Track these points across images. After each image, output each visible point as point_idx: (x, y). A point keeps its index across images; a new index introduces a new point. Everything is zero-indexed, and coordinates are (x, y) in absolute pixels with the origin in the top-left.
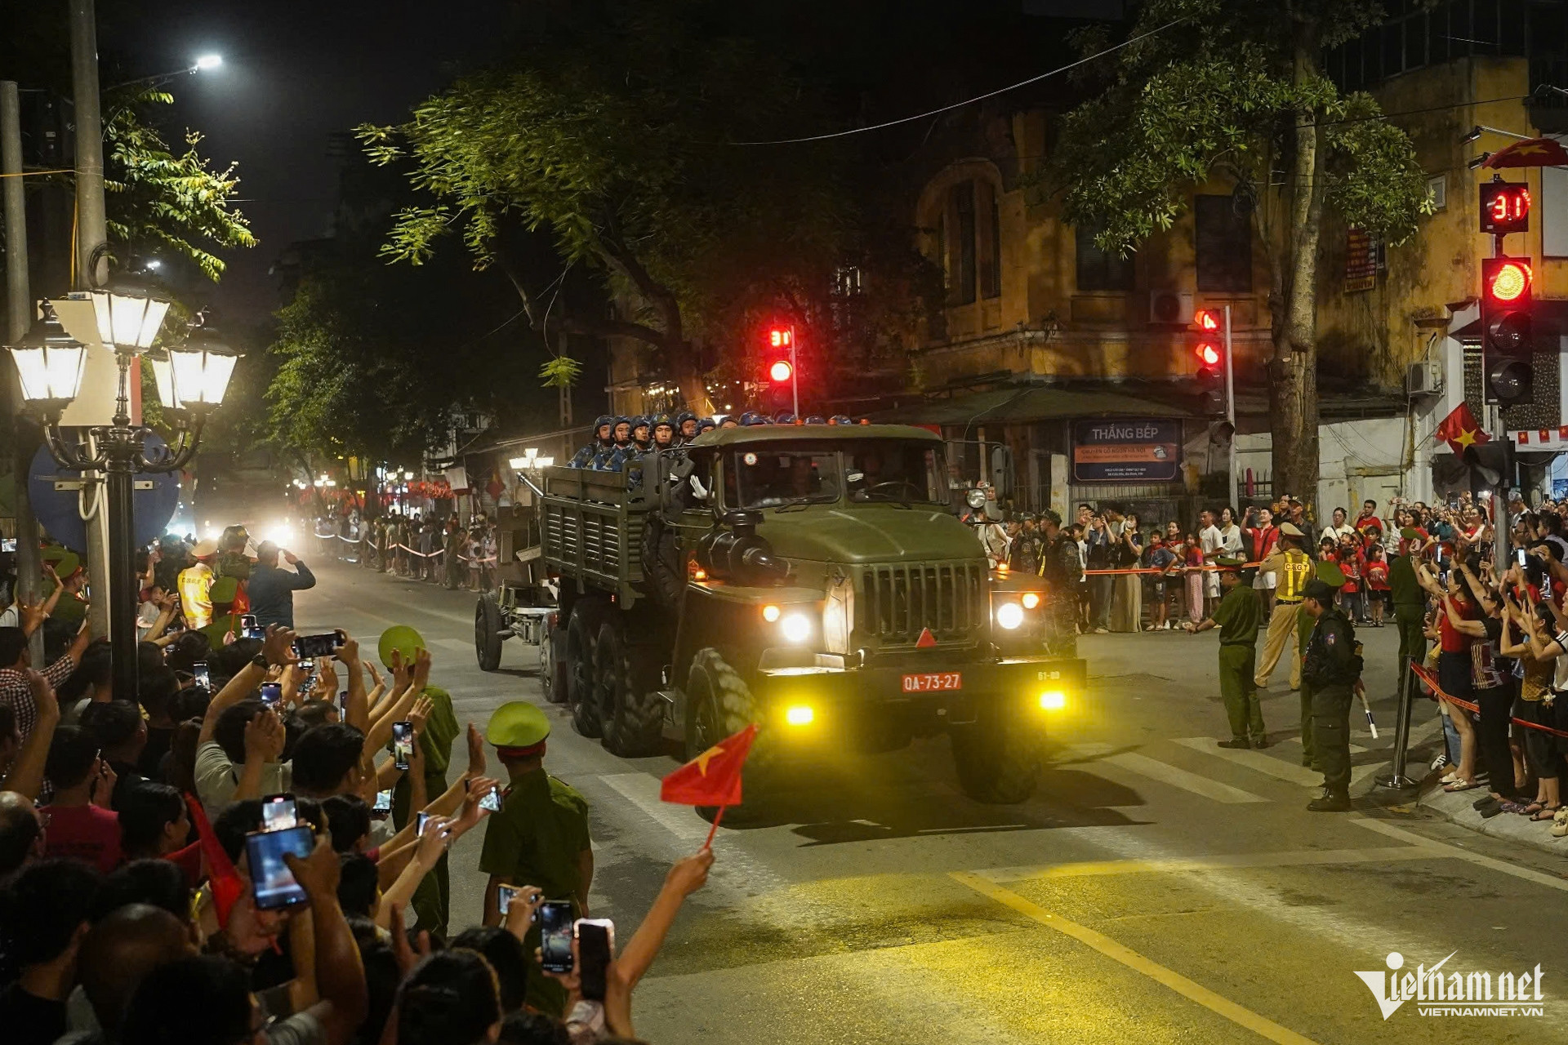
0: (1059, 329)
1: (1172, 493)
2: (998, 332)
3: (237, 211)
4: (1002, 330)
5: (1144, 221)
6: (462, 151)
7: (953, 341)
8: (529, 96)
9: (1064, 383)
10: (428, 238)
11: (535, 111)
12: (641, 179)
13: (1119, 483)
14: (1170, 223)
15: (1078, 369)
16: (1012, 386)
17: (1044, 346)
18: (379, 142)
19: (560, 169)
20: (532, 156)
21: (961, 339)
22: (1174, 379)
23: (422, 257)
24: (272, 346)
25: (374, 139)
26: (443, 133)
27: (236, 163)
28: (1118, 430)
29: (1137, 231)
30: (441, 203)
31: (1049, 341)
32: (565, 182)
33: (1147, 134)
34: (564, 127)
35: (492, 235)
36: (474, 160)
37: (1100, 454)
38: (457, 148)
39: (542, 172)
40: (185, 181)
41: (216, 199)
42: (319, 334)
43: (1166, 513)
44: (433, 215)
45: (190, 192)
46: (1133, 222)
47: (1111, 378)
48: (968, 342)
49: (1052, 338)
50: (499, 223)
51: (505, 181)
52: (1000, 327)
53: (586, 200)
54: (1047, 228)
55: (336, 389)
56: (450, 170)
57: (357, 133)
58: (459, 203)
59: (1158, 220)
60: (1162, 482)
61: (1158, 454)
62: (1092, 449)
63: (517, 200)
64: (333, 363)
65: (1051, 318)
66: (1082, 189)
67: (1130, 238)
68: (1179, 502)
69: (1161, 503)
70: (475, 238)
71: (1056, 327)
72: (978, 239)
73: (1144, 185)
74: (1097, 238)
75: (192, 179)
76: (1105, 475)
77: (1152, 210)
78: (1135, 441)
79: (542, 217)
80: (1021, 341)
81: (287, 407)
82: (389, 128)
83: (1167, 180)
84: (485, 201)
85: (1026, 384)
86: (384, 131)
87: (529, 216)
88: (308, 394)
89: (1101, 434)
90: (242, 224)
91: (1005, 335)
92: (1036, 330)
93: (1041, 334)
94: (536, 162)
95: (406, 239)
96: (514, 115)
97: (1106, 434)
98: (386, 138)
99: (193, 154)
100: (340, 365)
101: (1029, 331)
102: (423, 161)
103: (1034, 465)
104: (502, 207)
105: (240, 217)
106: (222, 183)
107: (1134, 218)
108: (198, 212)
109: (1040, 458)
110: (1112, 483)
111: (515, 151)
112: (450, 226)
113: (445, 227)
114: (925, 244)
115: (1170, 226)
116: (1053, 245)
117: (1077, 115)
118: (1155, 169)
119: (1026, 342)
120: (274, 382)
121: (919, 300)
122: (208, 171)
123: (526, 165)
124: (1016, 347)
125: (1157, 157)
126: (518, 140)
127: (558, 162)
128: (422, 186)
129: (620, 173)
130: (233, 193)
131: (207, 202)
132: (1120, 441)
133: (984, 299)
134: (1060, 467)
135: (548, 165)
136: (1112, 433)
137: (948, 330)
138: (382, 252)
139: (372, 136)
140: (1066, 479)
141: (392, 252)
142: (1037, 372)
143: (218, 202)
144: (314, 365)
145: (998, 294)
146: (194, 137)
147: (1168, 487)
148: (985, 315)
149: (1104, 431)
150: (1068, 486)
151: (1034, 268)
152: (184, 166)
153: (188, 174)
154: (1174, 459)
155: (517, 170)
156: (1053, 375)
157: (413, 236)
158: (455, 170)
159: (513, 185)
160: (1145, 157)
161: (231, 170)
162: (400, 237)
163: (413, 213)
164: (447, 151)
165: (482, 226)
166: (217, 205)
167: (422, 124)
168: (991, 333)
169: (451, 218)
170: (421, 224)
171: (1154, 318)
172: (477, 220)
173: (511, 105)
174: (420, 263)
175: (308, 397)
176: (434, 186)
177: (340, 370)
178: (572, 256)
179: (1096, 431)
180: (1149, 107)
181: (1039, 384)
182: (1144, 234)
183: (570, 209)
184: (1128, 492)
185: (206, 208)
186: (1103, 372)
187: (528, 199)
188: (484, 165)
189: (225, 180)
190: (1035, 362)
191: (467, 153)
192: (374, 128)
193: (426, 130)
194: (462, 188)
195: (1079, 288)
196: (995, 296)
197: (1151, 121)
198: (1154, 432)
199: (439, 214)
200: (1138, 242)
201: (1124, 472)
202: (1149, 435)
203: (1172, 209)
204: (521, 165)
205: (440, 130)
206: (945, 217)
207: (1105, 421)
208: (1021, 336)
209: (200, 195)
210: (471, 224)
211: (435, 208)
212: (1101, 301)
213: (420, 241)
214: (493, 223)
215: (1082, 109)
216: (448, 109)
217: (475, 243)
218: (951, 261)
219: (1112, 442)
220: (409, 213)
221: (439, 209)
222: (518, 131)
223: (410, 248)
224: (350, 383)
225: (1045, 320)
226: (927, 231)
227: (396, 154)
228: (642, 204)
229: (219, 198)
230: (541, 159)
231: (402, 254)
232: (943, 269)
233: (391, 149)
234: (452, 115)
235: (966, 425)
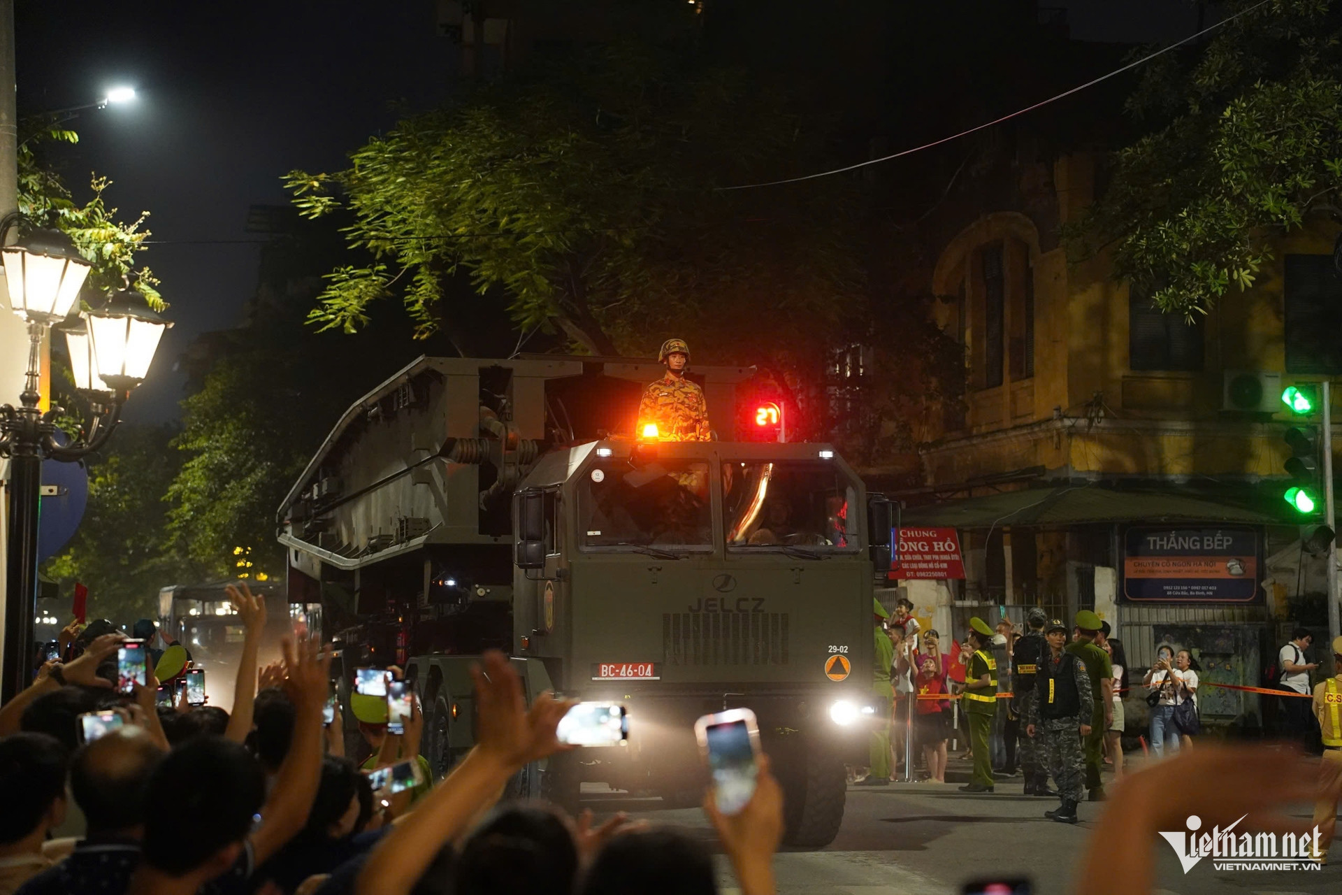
0: (1106, 417)
1: (1252, 617)
2: (1030, 420)
3: (146, 269)
4: (1035, 418)
5: (1216, 277)
6: (405, 202)
7: (975, 432)
8: (484, 136)
9: (1111, 481)
10: (364, 302)
11: (490, 154)
12: (610, 232)
13: (1182, 605)
14: (1251, 281)
15: (1129, 465)
16: (1045, 485)
17: (1087, 436)
18: (311, 191)
19: (518, 219)
20: (485, 206)
21: (984, 429)
22: (1254, 480)
23: (357, 323)
24: (176, 439)
25: (305, 189)
26: (383, 182)
27: (147, 213)
28: (1180, 539)
29: (1207, 289)
30: (380, 262)
31: (1092, 431)
32: (522, 234)
33: (1224, 169)
34: (524, 172)
35: (436, 297)
36: (418, 212)
37: (1156, 568)
38: (401, 197)
39: (496, 224)
40: (88, 232)
41: (123, 254)
42: (231, 427)
43: (1244, 643)
44: (370, 275)
45: (93, 246)
46: (1205, 278)
47: (1173, 477)
48: (993, 433)
49: (1097, 427)
50: (445, 284)
51: (454, 236)
52: (1032, 414)
53: (546, 256)
54: (1094, 294)
55: (246, 492)
56: (389, 224)
57: (286, 182)
58: (399, 261)
59: (1235, 276)
60: (1239, 605)
61: (1234, 568)
62: (1146, 562)
63: (467, 257)
64: (246, 460)
65: (1097, 403)
66: (1140, 237)
67: (1199, 299)
68: (1261, 630)
69: (1236, 628)
70: (417, 301)
71: (1102, 413)
72: (1007, 312)
73: (1220, 232)
74: (1157, 296)
75: (96, 231)
76: (1164, 594)
77: (1228, 264)
78: (1202, 553)
79: (494, 278)
80: (1057, 430)
81: (189, 511)
82: (322, 176)
83: (1250, 224)
84: (431, 258)
85: (1061, 483)
86: (317, 180)
87: (479, 276)
88: (214, 496)
89: (1159, 543)
90: (151, 285)
91: (1039, 423)
92: (1078, 418)
93: (1083, 422)
94: (490, 212)
95: (338, 304)
96: (466, 157)
97: (1165, 542)
98: (319, 188)
99: (99, 202)
100: (253, 464)
101: (1069, 418)
102: (360, 214)
103: (1072, 581)
104: (449, 265)
105: (149, 276)
106: (130, 235)
107: (1204, 271)
108: (101, 270)
109: (1079, 572)
110: (1174, 604)
111: (465, 201)
112: (388, 288)
113: (384, 290)
114: (942, 316)
115: (1250, 285)
116: (1100, 315)
117: (1135, 152)
118: (1233, 212)
119: (1065, 431)
120: (176, 483)
121: (934, 382)
122: (115, 222)
123: (477, 216)
124: (1052, 437)
125: (1238, 200)
126: (471, 187)
127: (516, 212)
128: (359, 243)
129: (587, 226)
130: (143, 248)
131: (112, 259)
132: (1183, 553)
133: (1012, 381)
134: (1105, 583)
135: (503, 216)
136: (1172, 542)
137: (969, 419)
138: (310, 319)
139: (303, 185)
140: (1114, 598)
141: (322, 319)
142: (1078, 468)
143: (126, 258)
144: (223, 463)
145: (1030, 375)
146: (101, 183)
147: (1246, 611)
148: (1014, 401)
149: (1162, 540)
150: (1115, 607)
151: (1076, 342)
152: (87, 216)
153: (91, 224)
154: (1253, 575)
155: (467, 222)
156: (1098, 473)
157: (346, 300)
158: (395, 223)
159: (463, 240)
160: (1221, 200)
161: (141, 221)
162: (330, 302)
163: (347, 272)
164: (388, 202)
165: (426, 288)
166: (124, 262)
167: (360, 171)
168: (1019, 422)
169: (390, 279)
170: (356, 287)
171: (1227, 405)
172: (420, 281)
173: (464, 147)
174: (353, 331)
175: (215, 500)
176: (372, 243)
177: (252, 470)
178: (526, 321)
179: (1151, 539)
180: (1228, 136)
181: (1080, 483)
182: (1217, 292)
183: (527, 266)
184: (1192, 615)
185: (110, 265)
186: (1162, 469)
187: (479, 258)
188: (430, 218)
189: (134, 233)
190: (1074, 455)
191: (412, 203)
192: (305, 175)
193: (365, 178)
194: (404, 243)
195: (1133, 367)
196: (1027, 377)
197: (1230, 152)
198: (1228, 542)
199: (377, 273)
200: (1209, 302)
201: (1188, 591)
202: (1222, 545)
203: (1253, 264)
204: (472, 216)
205: (380, 178)
206: (968, 284)
207: (1162, 527)
208: (1059, 424)
209: (104, 250)
210: (413, 284)
211: (372, 268)
212: (1160, 384)
213: (354, 306)
214: (438, 284)
215: (1142, 145)
216: (390, 153)
217: (417, 307)
218: (973, 337)
219: (1172, 553)
220: (343, 273)
221: (376, 268)
222: (469, 177)
223: (342, 313)
224: (262, 483)
225: (1089, 405)
226: (946, 299)
227: (329, 206)
228: (609, 264)
229: (126, 253)
230: (495, 211)
231: (332, 320)
232: (964, 346)
233: (325, 199)
234: (396, 160)
235: (990, 529)
